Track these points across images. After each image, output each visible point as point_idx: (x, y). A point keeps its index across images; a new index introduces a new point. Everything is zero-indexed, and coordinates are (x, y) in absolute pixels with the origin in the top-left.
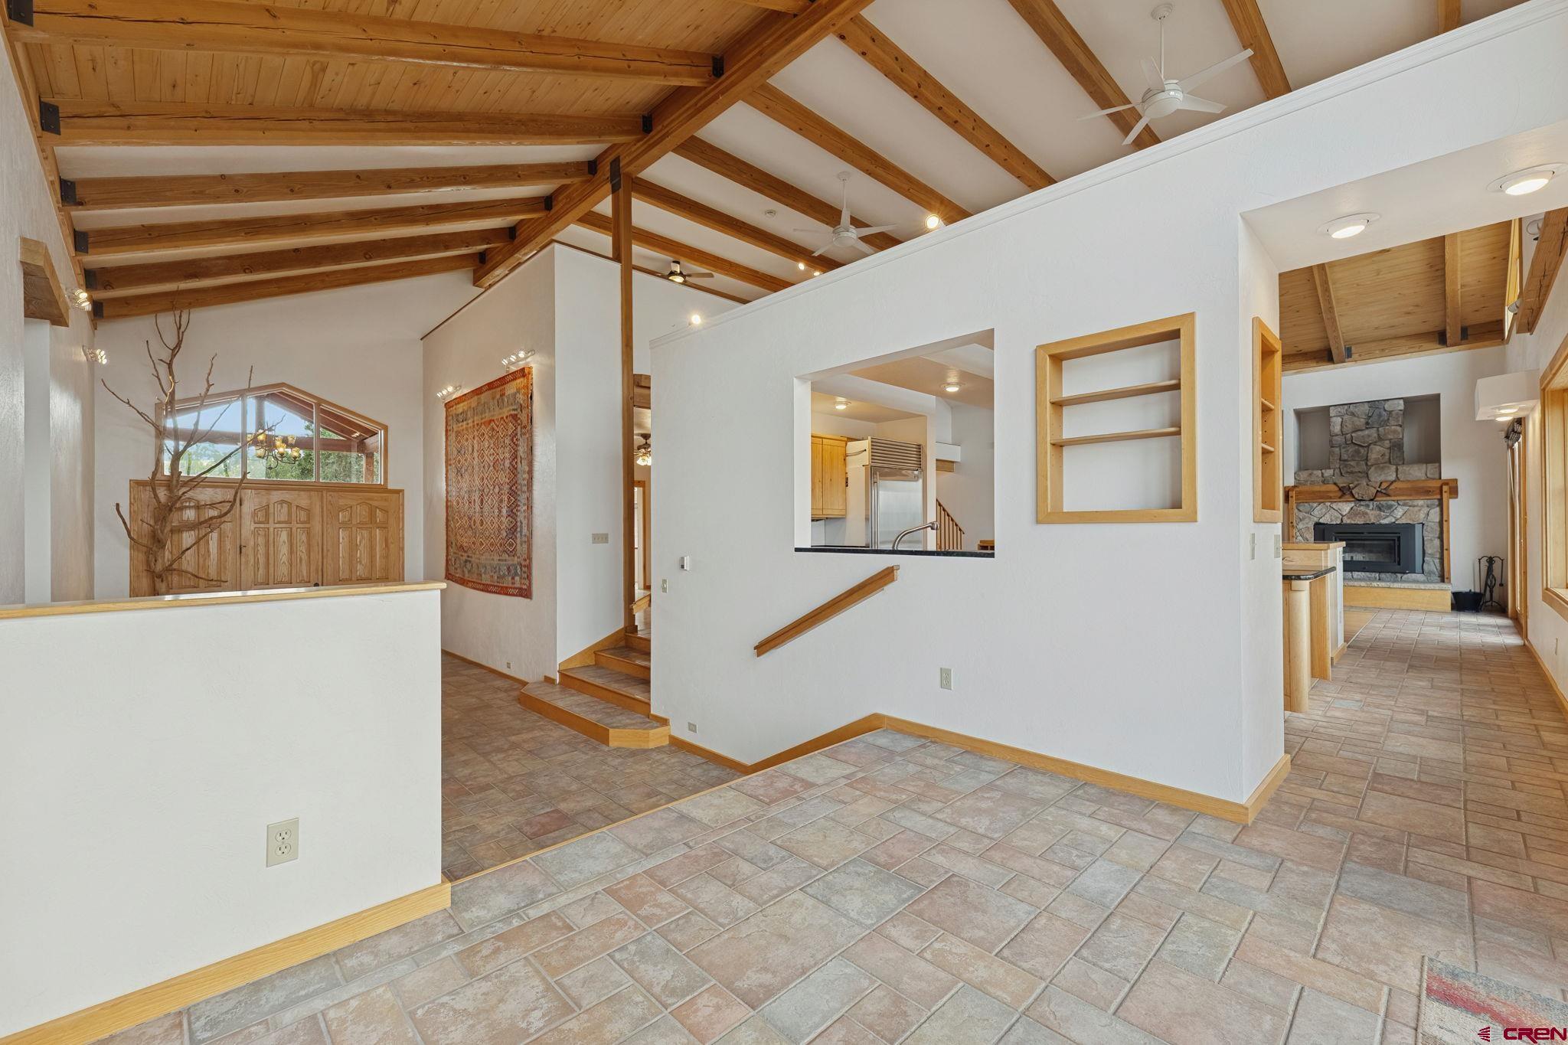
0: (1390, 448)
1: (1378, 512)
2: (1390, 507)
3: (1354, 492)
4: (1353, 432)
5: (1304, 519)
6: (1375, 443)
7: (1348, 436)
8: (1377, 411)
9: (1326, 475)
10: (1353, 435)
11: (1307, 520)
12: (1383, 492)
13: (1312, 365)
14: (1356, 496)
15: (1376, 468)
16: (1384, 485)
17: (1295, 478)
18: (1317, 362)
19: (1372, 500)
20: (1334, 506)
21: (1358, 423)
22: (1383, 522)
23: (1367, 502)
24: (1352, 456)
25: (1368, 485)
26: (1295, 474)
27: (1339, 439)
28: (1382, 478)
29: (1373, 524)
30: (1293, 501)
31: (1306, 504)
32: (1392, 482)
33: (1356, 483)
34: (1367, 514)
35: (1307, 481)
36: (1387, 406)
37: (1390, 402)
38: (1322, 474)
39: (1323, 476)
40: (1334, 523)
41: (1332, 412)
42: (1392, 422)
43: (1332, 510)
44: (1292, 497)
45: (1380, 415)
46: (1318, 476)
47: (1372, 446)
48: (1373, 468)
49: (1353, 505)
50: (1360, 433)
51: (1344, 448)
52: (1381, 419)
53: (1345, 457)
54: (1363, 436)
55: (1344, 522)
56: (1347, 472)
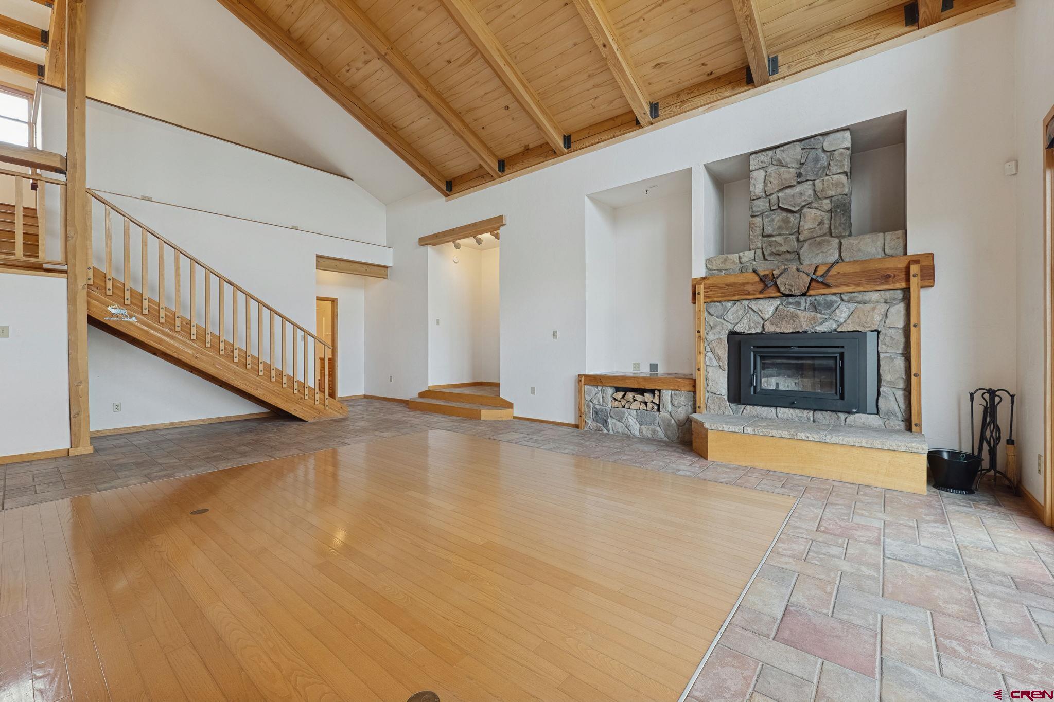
0: (830, 211)
1: (813, 314)
2: (829, 305)
3: (778, 282)
4: (781, 190)
5: (716, 325)
6: (809, 205)
7: (774, 197)
8: (813, 154)
9: (744, 259)
10: (780, 195)
11: (719, 328)
12: (819, 281)
13: (726, 94)
14: (782, 289)
15: (810, 245)
16: (821, 271)
17: (706, 267)
18: (733, 89)
19: (804, 294)
20: (754, 305)
21: (786, 176)
22: (821, 328)
23: (797, 299)
24: (779, 228)
25: (798, 270)
26: (706, 260)
27: (761, 205)
28: (818, 260)
29: (805, 332)
30: (701, 298)
31: (718, 304)
32: (833, 265)
33: (782, 267)
34: (796, 316)
35: (721, 270)
36: (828, 143)
37: (832, 136)
38: (740, 258)
39: (740, 263)
40: (754, 332)
41: (754, 163)
42: (834, 169)
43: (751, 312)
44: (699, 294)
45: (817, 160)
46: (734, 262)
47: (805, 210)
48: (806, 245)
49: (778, 303)
50: (788, 191)
51: (768, 216)
52: (819, 166)
53: (769, 230)
54: (793, 196)
55: (766, 330)
56: (772, 254)
